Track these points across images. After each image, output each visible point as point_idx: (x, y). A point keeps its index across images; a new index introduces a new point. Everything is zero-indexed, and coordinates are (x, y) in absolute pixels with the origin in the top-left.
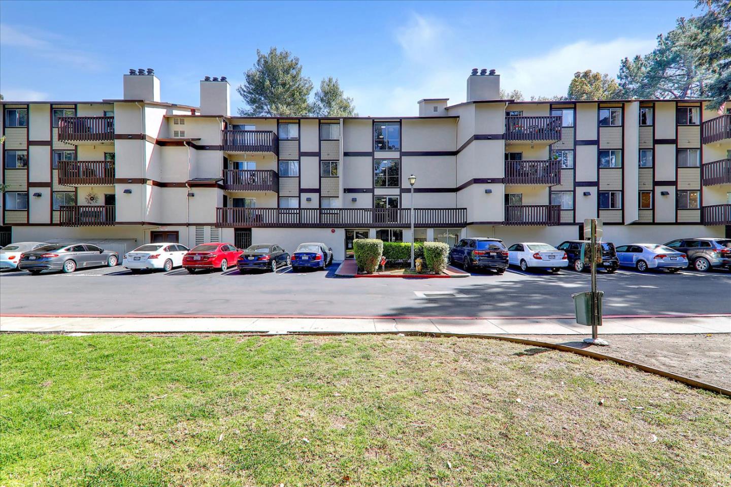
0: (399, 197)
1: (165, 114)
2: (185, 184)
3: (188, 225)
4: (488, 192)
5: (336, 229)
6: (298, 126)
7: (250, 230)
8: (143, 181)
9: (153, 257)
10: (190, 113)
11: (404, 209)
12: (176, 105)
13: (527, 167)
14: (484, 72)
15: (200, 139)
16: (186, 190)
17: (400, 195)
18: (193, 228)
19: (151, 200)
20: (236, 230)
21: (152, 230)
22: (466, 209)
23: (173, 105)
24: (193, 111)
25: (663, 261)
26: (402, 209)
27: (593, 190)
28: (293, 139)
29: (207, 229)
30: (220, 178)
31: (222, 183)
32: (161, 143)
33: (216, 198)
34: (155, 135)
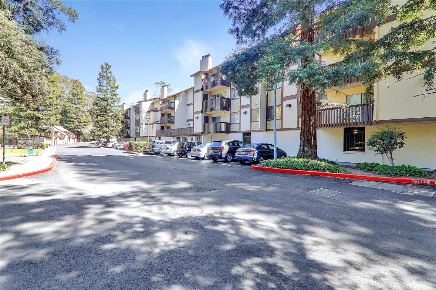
2: (151, 124)
4: (197, 118)
8: (143, 124)
15: (157, 108)
16: (152, 126)
18: (153, 137)
19: (144, 129)
23: (154, 99)
30: (159, 120)
31: (160, 122)
32: (149, 112)
33: (157, 127)
34: (147, 110)
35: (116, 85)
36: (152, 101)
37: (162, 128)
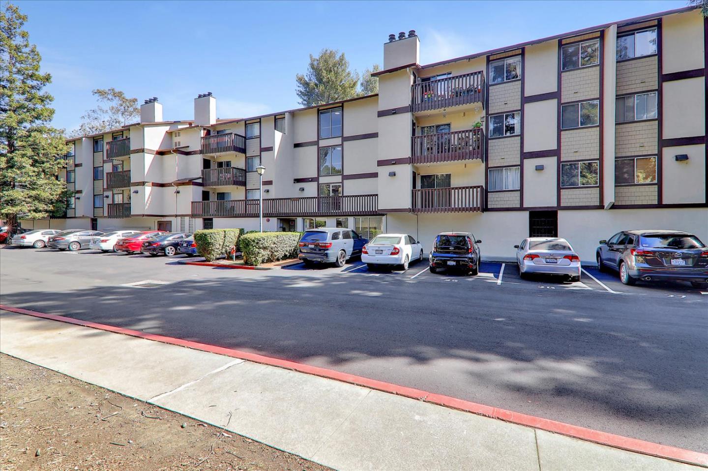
0: (341, 184)
1: (168, 130)
2: (171, 183)
3: (176, 216)
4: (393, 174)
5: (270, 218)
6: (259, 125)
7: (211, 219)
8: (143, 184)
9: (103, 241)
10: (188, 126)
11: (346, 196)
12: (180, 122)
13: (455, 140)
14: (402, 35)
15: (188, 147)
16: (175, 188)
17: (342, 183)
18: (179, 218)
19: (150, 197)
20: (205, 220)
21: (159, 220)
22: (377, 195)
23: (174, 122)
24: (190, 124)
25: (533, 264)
26: (344, 197)
27: (551, 163)
28: (256, 137)
29: (187, 219)
30: (198, 177)
31: (200, 181)
32: (161, 153)
33: (192, 194)
34: (156, 148)
35: (41, 73)
36: (167, 128)
37: (206, 196)
